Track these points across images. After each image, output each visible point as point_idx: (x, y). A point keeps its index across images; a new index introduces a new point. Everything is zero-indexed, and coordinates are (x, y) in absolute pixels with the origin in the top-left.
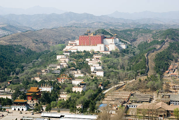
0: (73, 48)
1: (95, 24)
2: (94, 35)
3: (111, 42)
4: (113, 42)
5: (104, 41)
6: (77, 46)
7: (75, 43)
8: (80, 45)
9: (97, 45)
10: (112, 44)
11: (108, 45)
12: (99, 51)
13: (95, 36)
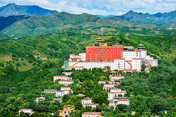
0: (77, 65)
1: (102, 30)
2: (109, 45)
3: (135, 57)
4: (137, 56)
5: (123, 55)
6: (83, 63)
7: (79, 57)
8: (88, 60)
9: (115, 60)
10: (136, 59)
11: (131, 60)
12: (116, 69)
13: (110, 47)
